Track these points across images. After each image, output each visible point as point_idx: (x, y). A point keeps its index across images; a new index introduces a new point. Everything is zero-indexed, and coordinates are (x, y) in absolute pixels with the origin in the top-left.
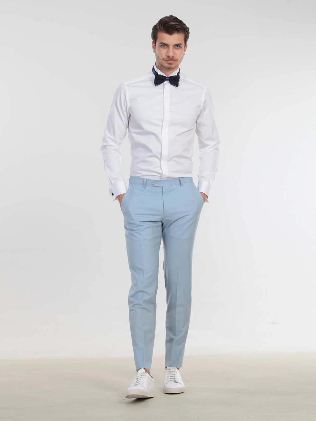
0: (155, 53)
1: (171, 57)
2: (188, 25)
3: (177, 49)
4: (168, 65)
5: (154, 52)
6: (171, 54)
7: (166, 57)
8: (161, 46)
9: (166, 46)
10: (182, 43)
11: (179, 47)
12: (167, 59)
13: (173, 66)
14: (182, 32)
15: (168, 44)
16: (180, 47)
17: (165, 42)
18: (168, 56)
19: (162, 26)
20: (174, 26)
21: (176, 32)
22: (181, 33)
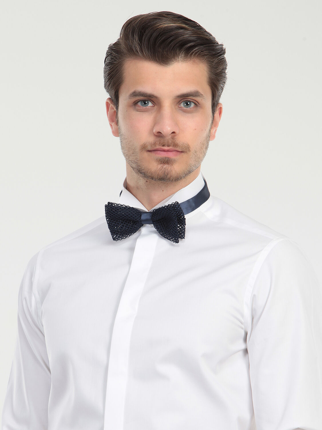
0: (118, 139)
1: (169, 137)
2: (219, 37)
3: (185, 111)
4: (160, 166)
5: (117, 133)
6: (167, 128)
7: (151, 139)
8: (135, 103)
9: (150, 104)
10: (201, 91)
11: (193, 105)
12: (155, 144)
13: (176, 169)
14: (200, 55)
15: (155, 93)
16: (197, 104)
17: (148, 89)
18: (159, 135)
19: (136, 37)
20: (173, 33)
21: (182, 55)
22: (197, 60)
